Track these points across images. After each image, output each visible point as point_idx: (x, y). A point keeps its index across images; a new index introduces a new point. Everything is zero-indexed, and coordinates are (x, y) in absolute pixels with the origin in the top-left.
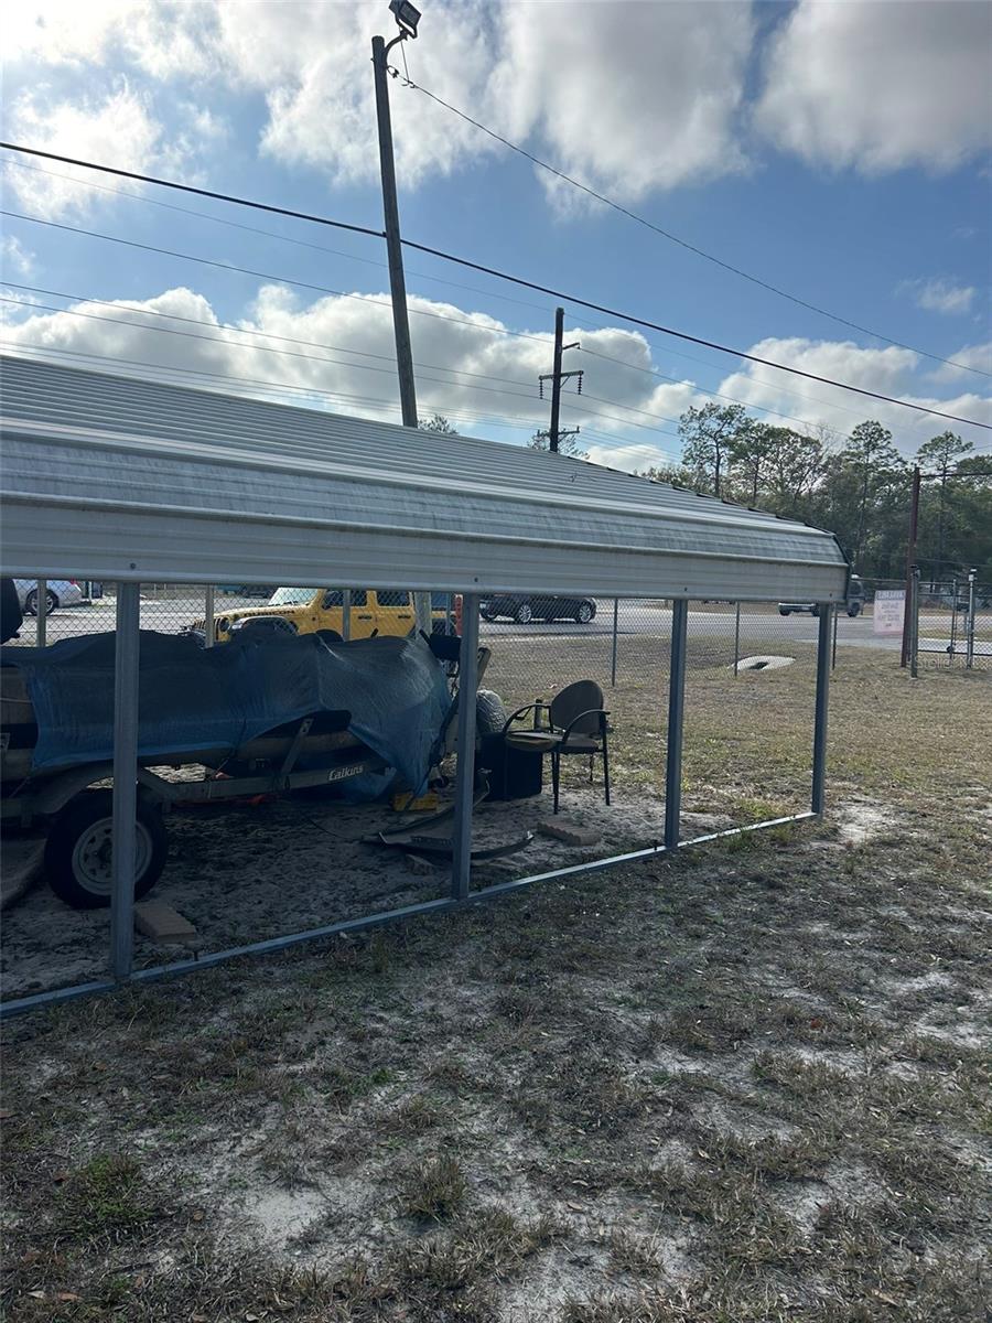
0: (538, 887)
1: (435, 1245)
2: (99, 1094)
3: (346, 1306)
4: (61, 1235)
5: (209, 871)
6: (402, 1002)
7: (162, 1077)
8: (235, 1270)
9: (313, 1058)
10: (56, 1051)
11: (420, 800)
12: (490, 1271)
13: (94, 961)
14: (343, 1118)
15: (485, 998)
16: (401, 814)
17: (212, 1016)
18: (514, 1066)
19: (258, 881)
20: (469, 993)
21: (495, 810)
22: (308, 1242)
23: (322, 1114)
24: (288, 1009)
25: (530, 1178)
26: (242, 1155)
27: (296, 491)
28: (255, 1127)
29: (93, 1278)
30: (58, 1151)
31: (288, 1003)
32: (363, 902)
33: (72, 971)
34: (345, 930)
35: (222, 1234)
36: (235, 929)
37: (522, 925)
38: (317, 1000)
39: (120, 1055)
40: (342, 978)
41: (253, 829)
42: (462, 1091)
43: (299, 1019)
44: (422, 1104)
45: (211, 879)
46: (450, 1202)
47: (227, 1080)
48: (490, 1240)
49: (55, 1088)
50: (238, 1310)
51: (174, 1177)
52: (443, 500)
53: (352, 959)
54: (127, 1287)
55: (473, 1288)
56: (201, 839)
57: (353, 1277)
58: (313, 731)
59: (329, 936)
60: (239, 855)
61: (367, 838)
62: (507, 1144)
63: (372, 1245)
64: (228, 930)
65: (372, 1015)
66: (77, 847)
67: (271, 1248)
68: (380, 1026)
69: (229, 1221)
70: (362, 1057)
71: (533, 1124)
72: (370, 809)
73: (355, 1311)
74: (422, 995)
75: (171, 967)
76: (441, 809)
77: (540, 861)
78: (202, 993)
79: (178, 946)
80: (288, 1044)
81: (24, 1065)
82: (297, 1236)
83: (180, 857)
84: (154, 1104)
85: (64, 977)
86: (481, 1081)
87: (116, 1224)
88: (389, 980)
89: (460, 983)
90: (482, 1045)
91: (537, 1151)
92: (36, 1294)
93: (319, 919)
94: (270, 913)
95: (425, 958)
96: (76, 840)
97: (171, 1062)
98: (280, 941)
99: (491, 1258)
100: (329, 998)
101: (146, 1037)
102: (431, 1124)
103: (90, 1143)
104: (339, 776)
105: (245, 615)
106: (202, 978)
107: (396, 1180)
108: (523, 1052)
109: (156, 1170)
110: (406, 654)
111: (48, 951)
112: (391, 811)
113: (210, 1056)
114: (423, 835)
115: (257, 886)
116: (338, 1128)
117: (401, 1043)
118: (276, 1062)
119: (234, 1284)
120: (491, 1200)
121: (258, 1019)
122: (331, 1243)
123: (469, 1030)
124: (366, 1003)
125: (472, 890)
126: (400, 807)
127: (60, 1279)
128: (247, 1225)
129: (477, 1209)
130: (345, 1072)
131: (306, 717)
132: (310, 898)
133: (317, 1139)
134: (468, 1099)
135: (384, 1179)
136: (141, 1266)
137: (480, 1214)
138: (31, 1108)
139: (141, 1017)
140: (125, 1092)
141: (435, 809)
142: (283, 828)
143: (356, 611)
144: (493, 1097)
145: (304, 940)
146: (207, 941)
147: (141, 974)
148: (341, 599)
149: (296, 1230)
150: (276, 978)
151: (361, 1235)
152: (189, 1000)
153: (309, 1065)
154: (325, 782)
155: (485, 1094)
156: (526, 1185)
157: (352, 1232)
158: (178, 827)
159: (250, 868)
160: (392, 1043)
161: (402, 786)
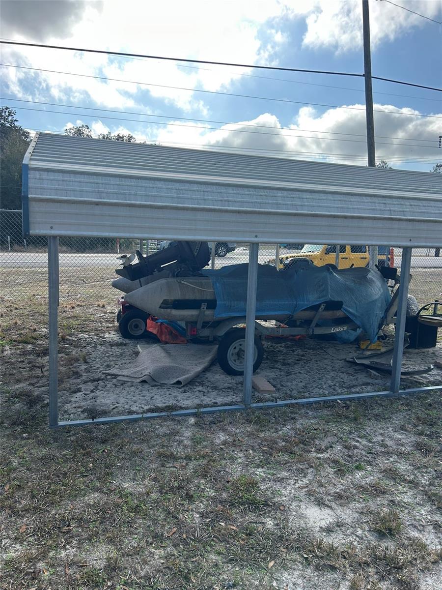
0: (436, 392)
1: (387, 547)
2: (241, 450)
3: (347, 562)
4: (230, 502)
5: (278, 365)
6: (368, 435)
7: (265, 448)
8: (298, 534)
9: (328, 453)
10: (224, 430)
11: (373, 344)
12: (415, 565)
13: (237, 397)
14: (342, 481)
15: (409, 440)
16: (364, 350)
17: (283, 427)
18: (424, 475)
19: (300, 373)
20: (400, 437)
21: (412, 353)
22: (329, 530)
23: (333, 477)
24: (316, 429)
25: (434, 528)
26: (299, 487)
27: (325, 201)
28: (304, 477)
29: (242, 523)
30: (227, 470)
31: (316, 427)
32: (348, 388)
33: (228, 399)
34: (340, 399)
35: (292, 518)
36: (291, 391)
37: (427, 409)
38: (328, 428)
39: (248, 436)
40: (339, 420)
41: (296, 350)
42: (398, 481)
43: (321, 434)
44: (379, 483)
45: (280, 369)
46: (394, 529)
47: (291, 455)
48: (415, 551)
49: (225, 445)
50: (299, 551)
51: (272, 490)
52: (395, 201)
53: (343, 412)
54: (255, 530)
55: (406, 570)
56: (275, 351)
57: (350, 551)
58: (326, 309)
59: (333, 401)
60: (291, 360)
61: (348, 359)
62: (422, 510)
63: (357, 539)
64: (288, 392)
65: (354, 439)
66: (229, 350)
67: (313, 529)
68: (358, 444)
69: (294, 513)
70: (350, 456)
71: (436, 503)
72: (349, 347)
73: (351, 566)
74: (377, 434)
75: (267, 404)
76: (383, 350)
77: (436, 379)
78: (279, 416)
79: (269, 395)
80: (316, 445)
81: (213, 433)
82: (324, 527)
83: (267, 358)
84: (262, 459)
85: (226, 401)
86: (408, 478)
87: (250, 504)
88: (361, 424)
89: (396, 431)
90: (408, 462)
91: (438, 516)
92: (222, 524)
93: (327, 392)
94: (306, 387)
95: (378, 418)
96: (229, 348)
97: (268, 443)
98: (311, 400)
99: (416, 559)
100: (333, 428)
101: (258, 431)
102: (384, 493)
103: (239, 469)
104: (336, 330)
105: (291, 257)
106: (279, 411)
107: (368, 514)
108: (430, 469)
109: (264, 486)
110: (370, 276)
111: (219, 390)
112: (359, 348)
113: (284, 443)
114: (375, 361)
115: (300, 375)
116: (340, 485)
117: (368, 453)
118: (312, 451)
119: (298, 540)
120: (414, 534)
121: (303, 432)
122: (339, 534)
123: (401, 453)
124: (350, 433)
125: (401, 389)
126: (363, 347)
127: (230, 520)
128: (302, 516)
129: (408, 536)
130: (343, 462)
131: (323, 303)
132: (323, 383)
133: (331, 488)
134: (401, 485)
135: (362, 512)
136: (260, 523)
137: (409, 539)
138: (216, 451)
139: (256, 423)
140: (251, 452)
141: (380, 350)
142: (309, 351)
143: (341, 255)
144: (414, 487)
145: (322, 401)
146: (280, 395)
147: (255, 405)
148: (335, 250)
149: (323, 524)
150: (310, 415)
151: (352, 533)
152: (274, 419)
153: (326, 455)
154: (330, 332)
155: (410, 485)
156: (432, 531)
157: (348, 531)
158: (265, 346)
159: (296, 367)
160: (364, 453)
161: (365, 337)
